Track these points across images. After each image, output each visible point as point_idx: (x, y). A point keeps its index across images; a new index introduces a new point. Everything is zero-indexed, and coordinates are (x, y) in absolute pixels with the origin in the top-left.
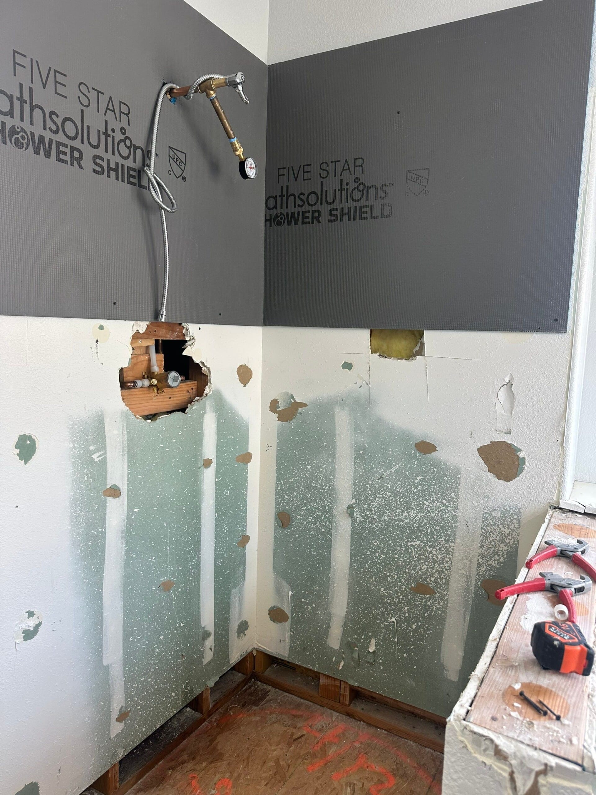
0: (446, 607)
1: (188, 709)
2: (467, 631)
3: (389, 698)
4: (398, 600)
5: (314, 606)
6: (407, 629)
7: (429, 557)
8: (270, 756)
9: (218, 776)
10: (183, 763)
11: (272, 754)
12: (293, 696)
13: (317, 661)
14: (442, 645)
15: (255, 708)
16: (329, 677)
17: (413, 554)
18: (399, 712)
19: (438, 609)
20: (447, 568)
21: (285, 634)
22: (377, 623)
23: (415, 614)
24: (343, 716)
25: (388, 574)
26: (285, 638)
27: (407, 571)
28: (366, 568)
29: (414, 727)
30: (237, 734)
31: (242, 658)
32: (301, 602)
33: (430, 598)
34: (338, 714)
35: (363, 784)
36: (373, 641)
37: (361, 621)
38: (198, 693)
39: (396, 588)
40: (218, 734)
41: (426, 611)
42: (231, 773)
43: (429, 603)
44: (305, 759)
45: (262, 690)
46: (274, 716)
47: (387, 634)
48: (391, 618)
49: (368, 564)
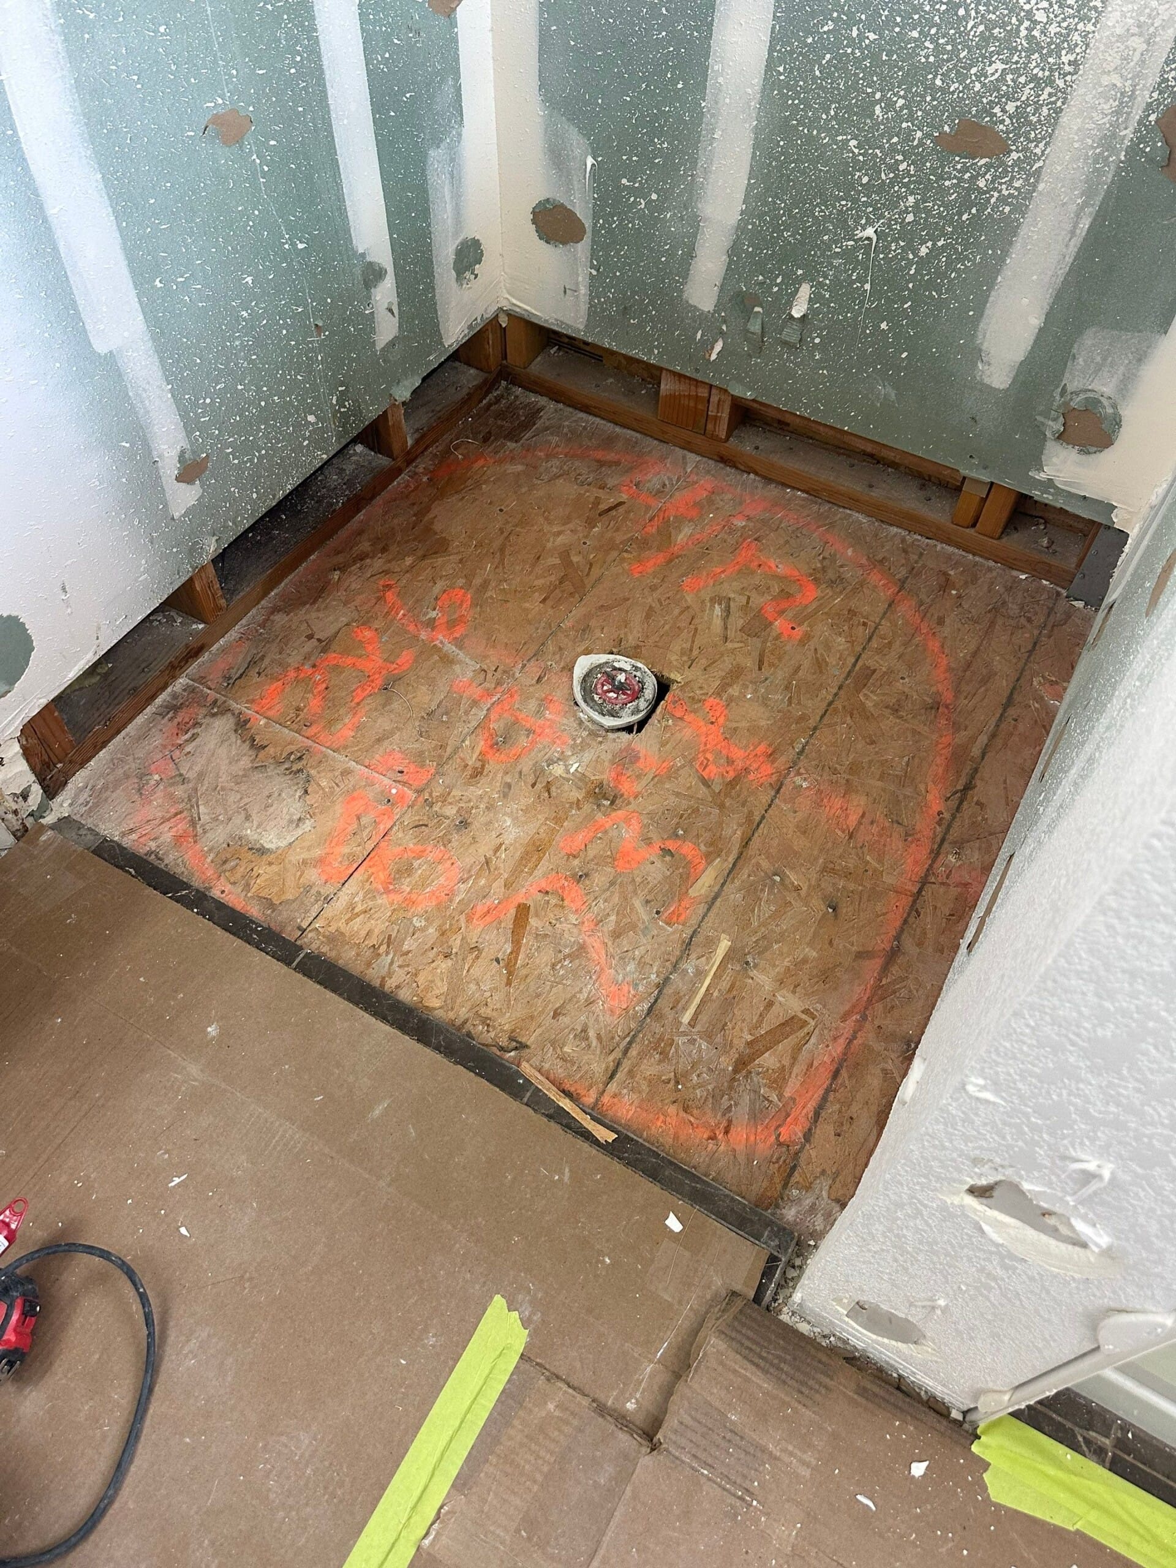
0: (1029, 196)
1: (359, 448)
2: (1071, 260)
3: (825, 425)
4: (892, 175)
5: (654, 197)
6: (903, 259)
7: (1018, 31)
8: (549, 545)
9: (440, 585)
10: (362, 557)
11: (554, 541)
12: (598, 420)
13: (657, 340)
14: (991, 299)
15: (511, 445)
16: (685, 377)
17: (971, 23)
18: (839, 454)
19: (1003, 200)
20: (1067, 68)
21: (578, 275)
22: (822, 241)
23: (934, 217)
24: (711, 462)
25: (878, 96)
26: (577, 284)
27: (938, 82)
28: (815, 78)
29: (871, 486)
30: (475, 500)
31: (472, 333)
32: (619, 188)
33: (988, 166)
34: (698, 458)
35: (749, 598)
36: (805, 291)
37: (778, 238)
38: (373, 416)
39: (895, 140)
40: (433, 500)
41: (965, 204)
42: (469, 578)
43: (982, 183)
44: (626, 551)
45: (526, 406)
46: (555, 462)
47: (846, 271)
48: (864, 229)
49: (820, 65)
